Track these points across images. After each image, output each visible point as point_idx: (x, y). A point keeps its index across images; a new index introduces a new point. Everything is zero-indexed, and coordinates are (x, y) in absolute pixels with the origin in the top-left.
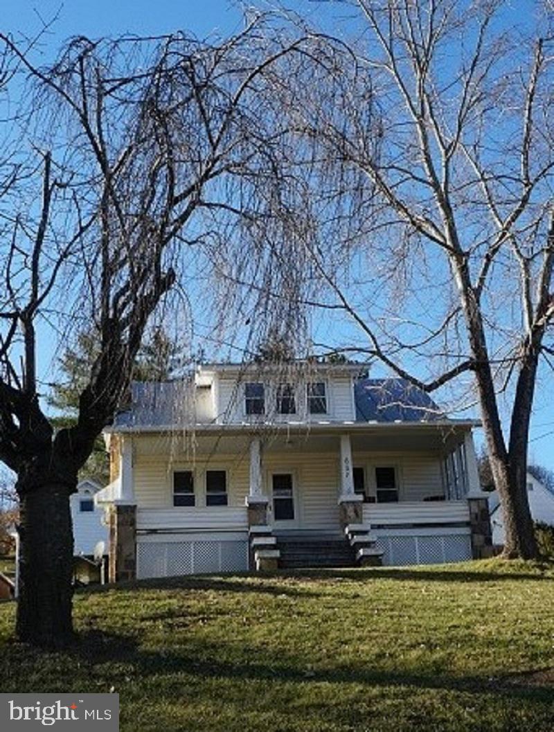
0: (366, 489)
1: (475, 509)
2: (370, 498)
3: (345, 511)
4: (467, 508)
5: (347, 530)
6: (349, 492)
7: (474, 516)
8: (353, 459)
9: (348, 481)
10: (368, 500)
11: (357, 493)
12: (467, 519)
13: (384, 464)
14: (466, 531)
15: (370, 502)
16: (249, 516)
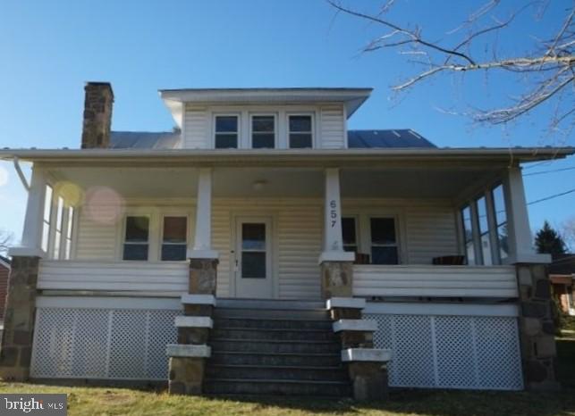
0: (357, 244)
1: (527, 278)
2: (363, 255)
3: (328, 275)
4: (513, 276)
5: (329, 304)
6: (335, 248)
7: (524, 290)
8: (343, 207)
9: (334, 233)
10: (362, 259)
11: (347, 249)
12: (512, 293)
13: (382, 213)
14: (509, 311)
15: (363, 263)
16: (191, 276)
